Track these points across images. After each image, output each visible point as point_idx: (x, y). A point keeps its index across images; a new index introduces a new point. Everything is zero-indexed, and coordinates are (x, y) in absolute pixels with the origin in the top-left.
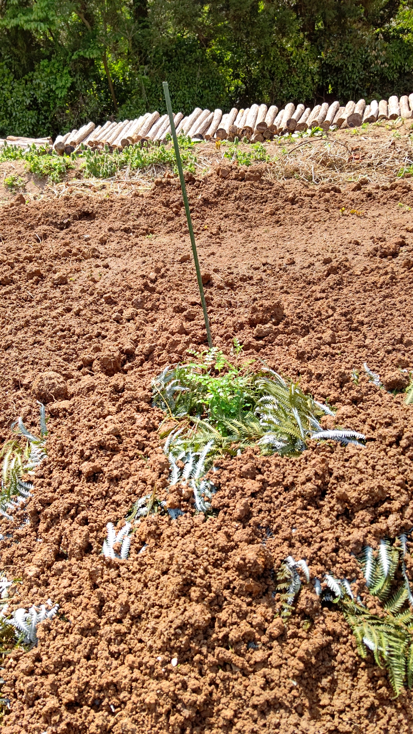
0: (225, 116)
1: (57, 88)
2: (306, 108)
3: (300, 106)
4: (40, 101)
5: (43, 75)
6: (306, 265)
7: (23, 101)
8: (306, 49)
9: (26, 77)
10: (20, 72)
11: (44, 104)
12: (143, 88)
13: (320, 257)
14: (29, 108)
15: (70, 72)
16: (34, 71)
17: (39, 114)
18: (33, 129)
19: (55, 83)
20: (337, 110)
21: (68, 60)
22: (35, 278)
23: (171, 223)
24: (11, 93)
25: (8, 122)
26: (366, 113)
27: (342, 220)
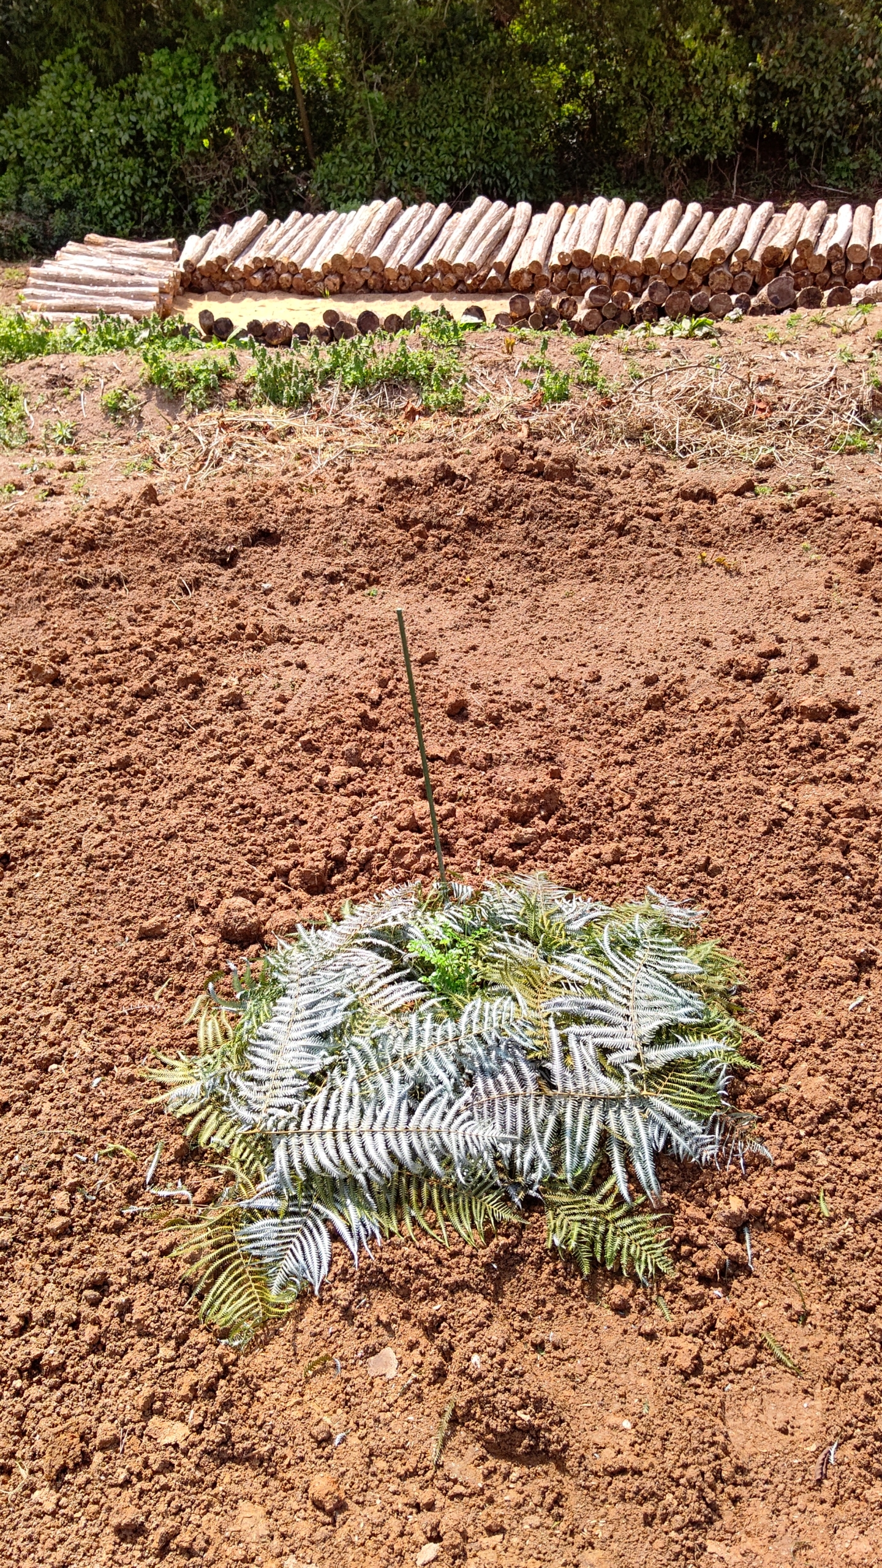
0: (538, 218)
1: (186, 113)
2: (704, 211)
3: (694, 207)
4: (149, 138)
5: (159, 81)
6: (617, 685)
7: (114, 136)
8: (725, 46)
9: (122, 84)
10: (110, 72)
11: (156, 145)
12: (370, 117)
13: (642, 670)
14: (126, 151)
15: (215, 77)
16: (140, 72)
17: (147, 165)
18: (132, 198)
19: (183, 102)
20: (769, 220)
21: (211, 51)
22: (191, 687)
23: (409, 566)
24: (89, 117)
25: (80, 180)
26: (825, 235)
27: (699, 575)
